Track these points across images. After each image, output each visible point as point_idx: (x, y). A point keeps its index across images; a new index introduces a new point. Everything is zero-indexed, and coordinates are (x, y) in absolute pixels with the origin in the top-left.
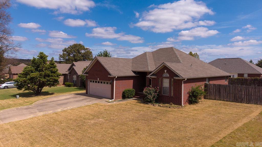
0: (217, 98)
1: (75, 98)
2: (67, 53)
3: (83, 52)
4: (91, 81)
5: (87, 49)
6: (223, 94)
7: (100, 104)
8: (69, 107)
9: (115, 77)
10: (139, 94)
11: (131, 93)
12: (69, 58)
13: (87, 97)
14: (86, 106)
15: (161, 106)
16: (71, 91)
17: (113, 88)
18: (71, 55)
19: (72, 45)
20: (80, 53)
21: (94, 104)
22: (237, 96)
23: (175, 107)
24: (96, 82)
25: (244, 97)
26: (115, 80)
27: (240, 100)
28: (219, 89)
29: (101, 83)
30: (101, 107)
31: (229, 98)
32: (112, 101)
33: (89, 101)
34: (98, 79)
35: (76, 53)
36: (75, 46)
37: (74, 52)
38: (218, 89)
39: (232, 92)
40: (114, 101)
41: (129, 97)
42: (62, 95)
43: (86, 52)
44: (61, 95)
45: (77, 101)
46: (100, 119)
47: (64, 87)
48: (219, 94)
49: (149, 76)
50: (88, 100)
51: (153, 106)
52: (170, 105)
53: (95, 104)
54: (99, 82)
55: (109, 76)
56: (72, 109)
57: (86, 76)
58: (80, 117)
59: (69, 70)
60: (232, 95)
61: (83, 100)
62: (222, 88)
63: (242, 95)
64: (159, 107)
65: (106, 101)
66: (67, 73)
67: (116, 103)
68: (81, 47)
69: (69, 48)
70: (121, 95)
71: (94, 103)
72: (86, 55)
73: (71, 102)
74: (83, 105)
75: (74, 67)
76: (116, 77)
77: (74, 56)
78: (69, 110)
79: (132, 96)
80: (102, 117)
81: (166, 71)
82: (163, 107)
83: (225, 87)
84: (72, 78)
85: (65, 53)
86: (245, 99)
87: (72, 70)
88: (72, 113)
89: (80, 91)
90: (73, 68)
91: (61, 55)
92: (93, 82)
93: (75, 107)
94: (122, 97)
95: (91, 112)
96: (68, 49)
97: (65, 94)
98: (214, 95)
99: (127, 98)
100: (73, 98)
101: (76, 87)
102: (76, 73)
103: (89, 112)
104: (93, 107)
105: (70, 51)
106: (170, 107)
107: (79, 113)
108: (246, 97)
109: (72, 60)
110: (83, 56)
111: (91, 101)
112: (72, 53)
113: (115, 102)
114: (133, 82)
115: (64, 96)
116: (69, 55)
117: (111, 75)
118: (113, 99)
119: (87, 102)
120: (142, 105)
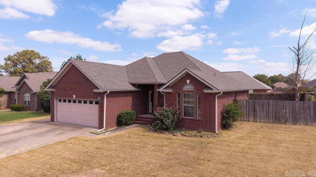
0: (251, 118)
1: (32, 129)
2: (13, 62)
3: (37, 62)
4: (60, 101)
5: (43, 58)
6: (259, 113)
7: (84, 139)
8: (23, 148)
9: (107, 92)
10: (141, 118)
11: (130, 117)
12: (15, 70)
13: (55, 127)
14: (58, 143)
15: (187, 134)
16: (22, 118)
17: (103, 110)
18: (18, 66)
19: (19, 52)
20: (33, 64)
21: (72, 138)
22: (279, 115)
23: (209, 136)
24: (70, 101)
25: (290, 116)
26: (105, 96)
27: (283, 120)
28: (254, 106)
29: (80, 102)
30: (87, 144)
31: (268, 119)
32: (101, 132)
33: (60, 134)
34: (74, 96)
35: (27, 63)
36: (25, 53)
37: (24, 62)
38: (252, 106)
39: (273, 109)
40: (104, 131)
41: (128, 123)
42: (7, 124)
43: (42, 61)
44: (3, 125)
45: (37, 135)
46: (96, 170)
47: (9, 112)
48: (254, 114)
49: (161, 90)
50: (58, 132)
51: (174, 135)
52: (198, 132)
53: (74, 138)
54: (74, 102)
55: (95, 91)
56: (30, 151)
57: (52, 92)
58: (51, 168)
59: (18, 84)
60: (273, 114)
61: (48, 132)
62: (258, 105)
63: (286, 114)
64: (184, 138)
65: (91, 132)
66: (14, 90)
67: (109, 134)
68: (35, 54)
69: (15, 55)
70: (115, 120)
71: (71, 136)
72: (42, 67)
73: (25, 137)
74: (51, 142)
75: (25, 80)
76: (109, 92)
77: (24, 67)
78: (25, 155)
79: (131, 122)
80: (97, 164)
81: (188, 81)
82: (189, 136)
83: (262, 104)
84: (23, 98)
85: (9, 62)
86: (290, 119)
87: (22, 85)
88: (32, 159)
89: (39, 117)
90: (24, 82)
91: (3, 66)
92: (65, 101)
93: (34, 146)
94: (117, 123)
95: (72, 155)
96: (13, 56)
97: (11, 123)
98: (247, 115)
99: (125, 124)
100: (29, 129)
101: (30, 112)
102: (29, 90)
103: (67, 156)
104: (71, 145)
105: (17, 60)
106: (201, 137)
107: (47, 158)
108: (292, 115)
109: (20, 72)
110: (37, 68)
111: (63, 133)
112: (21, 63)
113: (107, 134)
114: (133, 101)
115: (10, 126)
116: (15, 65)
117: (99, 89)
118: (103, 128)
119: (58, 134)
120: (156, 135)
